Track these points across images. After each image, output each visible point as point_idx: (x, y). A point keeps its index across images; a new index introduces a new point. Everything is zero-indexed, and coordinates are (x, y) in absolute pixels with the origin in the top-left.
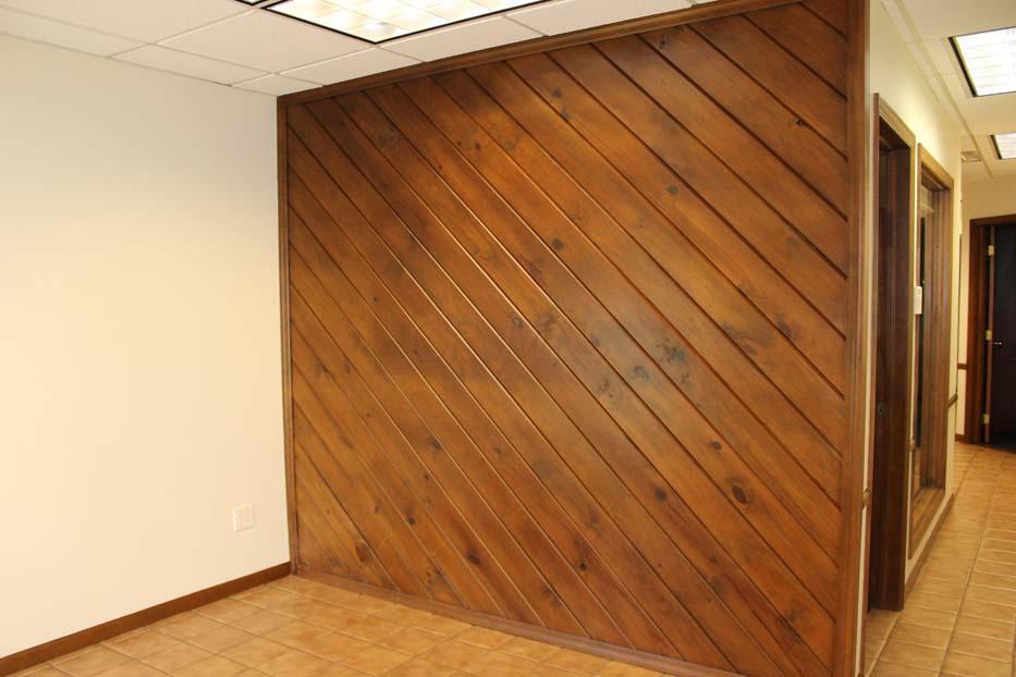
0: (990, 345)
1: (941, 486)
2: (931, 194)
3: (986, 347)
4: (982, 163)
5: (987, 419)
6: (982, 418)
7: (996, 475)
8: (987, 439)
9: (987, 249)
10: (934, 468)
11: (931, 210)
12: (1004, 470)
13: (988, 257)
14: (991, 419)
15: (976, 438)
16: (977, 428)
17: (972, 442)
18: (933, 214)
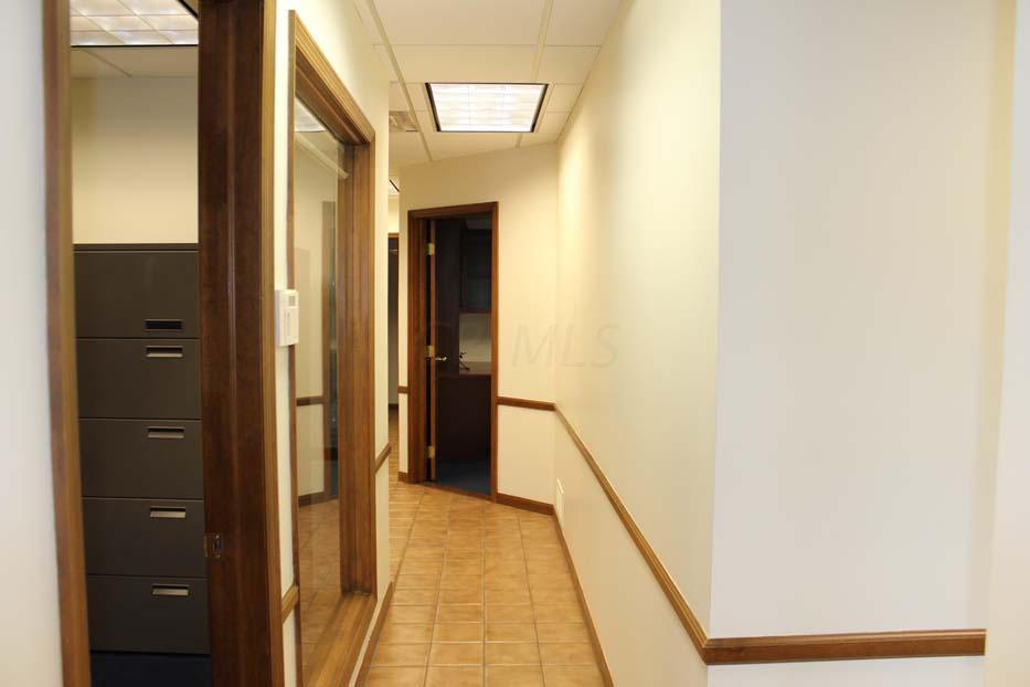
0: (433, 363)
1: (371, 590)
2: (343, 150)
3: (428, 367)
4: (417, 134)
5: (432, 452)
6: (427, 452)
7: (445, 532)
8: (433, 476)
9: (428, 248)
10: (359, 564)
11: (345, 175)
12: (452, 522)
13: (429, 257)
14: (438, 452)
15: (422, 476)
16: (422, 465)
17: (417, 482)
18: (347, 180)
